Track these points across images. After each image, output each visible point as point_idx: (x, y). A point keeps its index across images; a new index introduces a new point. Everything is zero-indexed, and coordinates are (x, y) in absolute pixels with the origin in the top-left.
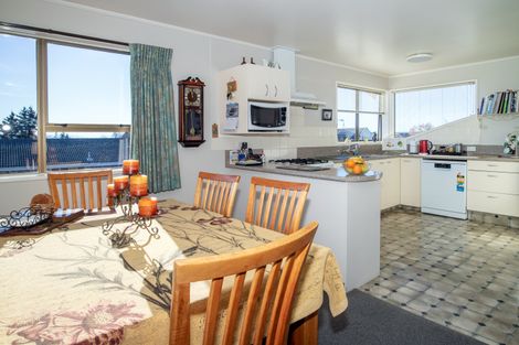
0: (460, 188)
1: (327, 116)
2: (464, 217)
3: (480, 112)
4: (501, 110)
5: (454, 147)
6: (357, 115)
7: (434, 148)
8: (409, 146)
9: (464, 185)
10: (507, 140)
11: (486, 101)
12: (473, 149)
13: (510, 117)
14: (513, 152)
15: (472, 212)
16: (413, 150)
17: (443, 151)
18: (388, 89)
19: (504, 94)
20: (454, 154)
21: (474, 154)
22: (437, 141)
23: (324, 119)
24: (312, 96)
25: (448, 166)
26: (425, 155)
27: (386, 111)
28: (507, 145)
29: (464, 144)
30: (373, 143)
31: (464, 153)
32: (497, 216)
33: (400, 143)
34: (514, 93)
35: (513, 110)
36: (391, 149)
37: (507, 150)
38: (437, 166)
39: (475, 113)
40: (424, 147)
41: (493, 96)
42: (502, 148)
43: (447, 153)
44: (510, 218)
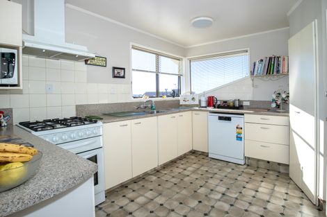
0: (239, 138)
1: (119, 73)
2: (242, 162)
3: (252, 73)
4: (269, 71)
5: (234, 102)
6: (157, 76)
7: (219, 103)
8: (200, 101)
9: (242, 136)
10: (274, 97)
11: (257, 64)
12: (248, 104)
13: (276, 78)
14: (278, 106)
15: (249, 158)
16: (204, 104)
17: (226, 105)
18: (185, 57)
19: (270, 59)
20: (234, 108)
21: (248, 108)
22: (221, 97)
23: (115, 77)
24: (85, 48)
25: (229, 119)
26: (211, 109)
27: (184, 73)
28: (274, 100)
29: (241, 99)
30: (171, 98)
31: (241, 107)
32: (268, 162)
33: (193, 99)
34: (278, 58)
35: (278, 72)
36: (187, 103)
37: (274, 105)
38: (220, 118)
39: (249, 75)
40: (211, 102)
41: (262, 60)
42: (270, 103)
43: (229, 107)
44: (279, 164)
